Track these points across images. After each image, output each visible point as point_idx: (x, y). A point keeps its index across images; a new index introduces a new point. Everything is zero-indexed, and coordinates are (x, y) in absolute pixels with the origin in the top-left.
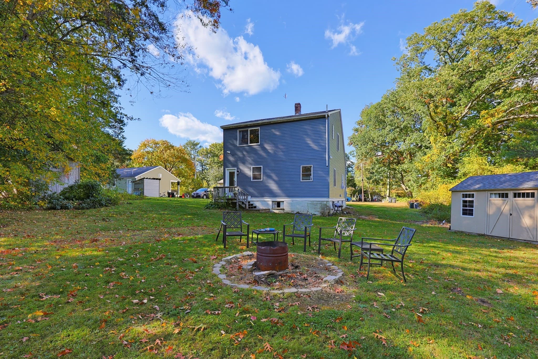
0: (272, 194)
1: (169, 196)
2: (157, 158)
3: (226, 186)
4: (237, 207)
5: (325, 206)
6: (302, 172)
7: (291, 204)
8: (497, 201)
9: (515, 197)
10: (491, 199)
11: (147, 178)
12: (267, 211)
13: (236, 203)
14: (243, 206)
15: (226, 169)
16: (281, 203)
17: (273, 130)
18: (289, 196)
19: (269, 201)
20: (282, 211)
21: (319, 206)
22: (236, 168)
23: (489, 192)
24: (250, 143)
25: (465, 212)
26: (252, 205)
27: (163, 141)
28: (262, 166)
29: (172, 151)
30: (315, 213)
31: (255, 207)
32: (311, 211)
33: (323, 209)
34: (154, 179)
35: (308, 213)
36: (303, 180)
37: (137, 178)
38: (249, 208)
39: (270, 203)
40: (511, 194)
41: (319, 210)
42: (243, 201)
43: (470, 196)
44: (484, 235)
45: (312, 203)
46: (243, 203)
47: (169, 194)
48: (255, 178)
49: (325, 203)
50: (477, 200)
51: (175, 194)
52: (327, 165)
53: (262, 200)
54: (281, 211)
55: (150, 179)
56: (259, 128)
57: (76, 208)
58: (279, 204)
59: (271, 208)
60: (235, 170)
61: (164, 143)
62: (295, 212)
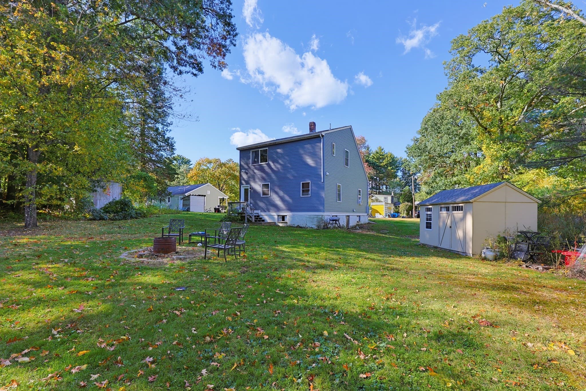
0: (277, 208)
1: (215, 212)
2: (210, 175)
3: (241, 201)
4: (246, 220)
5: (321, 219)
6: (303, 188)
7: (293, 217)
8: (444, 214)
9: (453, 210)
10: (441, 212)
11: (193, 195)
12: (273, 225)
13: (245, 216)
14: (250, 219)
15: (242, 186)
16: (285, 217)
17: (279, 150)
18: (291, 210)
19: (275, 215)
21: (316, 219)
22: (249, 185)
23: (440, 206)
24: (261, 162)
25: (427, 227)
26: (261, 218)
27: (216, 160)
28: (269, 183)
29: (224, 168)
30: (313, 227)
31: (263, 221)
32: (309, 225)
33: (319, 222)
34: (200, 195)
35: (307, 226)
36: (303, 195)
37: (187, 194)
38: (255, 221)
39: (276, 217)
40: (451, 208)
41: (315, 223)
42: (250, 215)
43: (430, 210)
44: (436, 248)
45: (310, 217)
46: (251, 217)
47: (215, 209)
48: (264, 194)
49: (320, 217)
50: (433, 213)
51: (220, 210)
52: (322, 181)
53: (270, 214)
54: (285, 224)
55: (195, 195)
56: (267, 148)
57: (111, 219)
58: (283, 218)
59: (276, 221)
60: (248, 187)
61: (217, 161)
62: (296, 226)
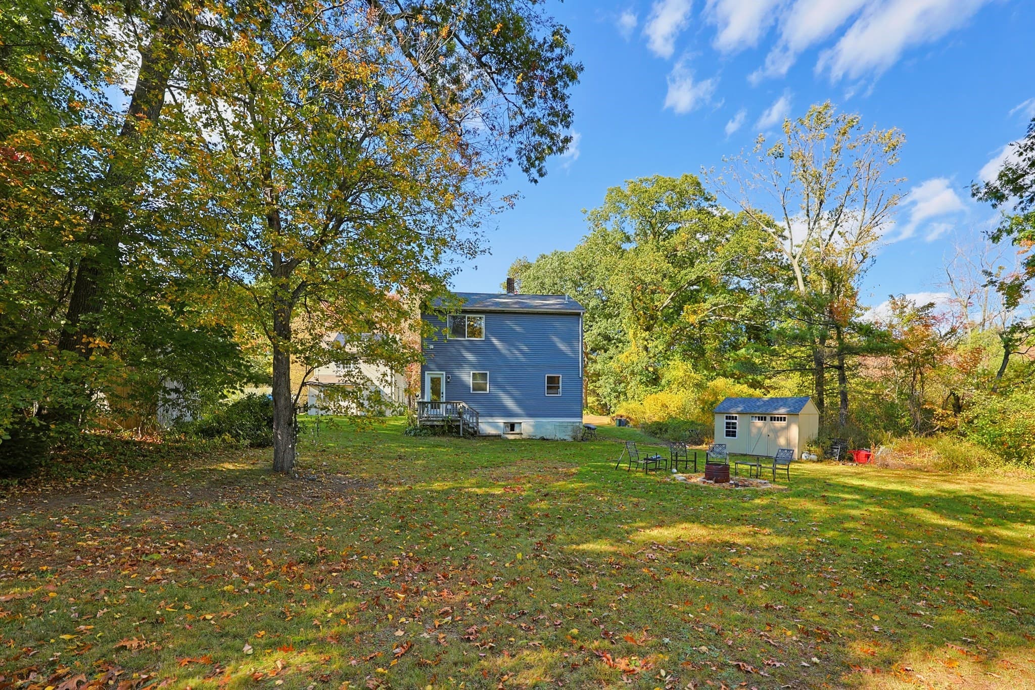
0: (508, 413)
5: (577, 429)
6: (547, 384)
7: (532, 427)
8: (759, 423)
9: (771, 420)
10: (752, 421)
12: (496, 437)
15: (426, 373)
16: (516, 425)
17: (508, 322)
18: (530, 415)
19: (501, 421)
20: (518, 437)
21: (570, 428)
22: (444, 373)
23: (751, 416)
25: (728, 434)
28: (488, 372)
30: (566, 438)
32: (560, 436)
33: (574, 431)
35: (556, 438)
36: (549, 394)
39: (501, 425)
40: (768, 418)
41: (569, 434)
43: (733, 418)
44: (745, 455)
45: (561, 425)
48: (476, 388)
49: (578, 424)
50: (740, 423)
52: (580, 375)
53: (490, 421)
54: (515, 436)
58: (512, 426)
59: (501, 432)
60: (442, 375)
62: (538, 437)
